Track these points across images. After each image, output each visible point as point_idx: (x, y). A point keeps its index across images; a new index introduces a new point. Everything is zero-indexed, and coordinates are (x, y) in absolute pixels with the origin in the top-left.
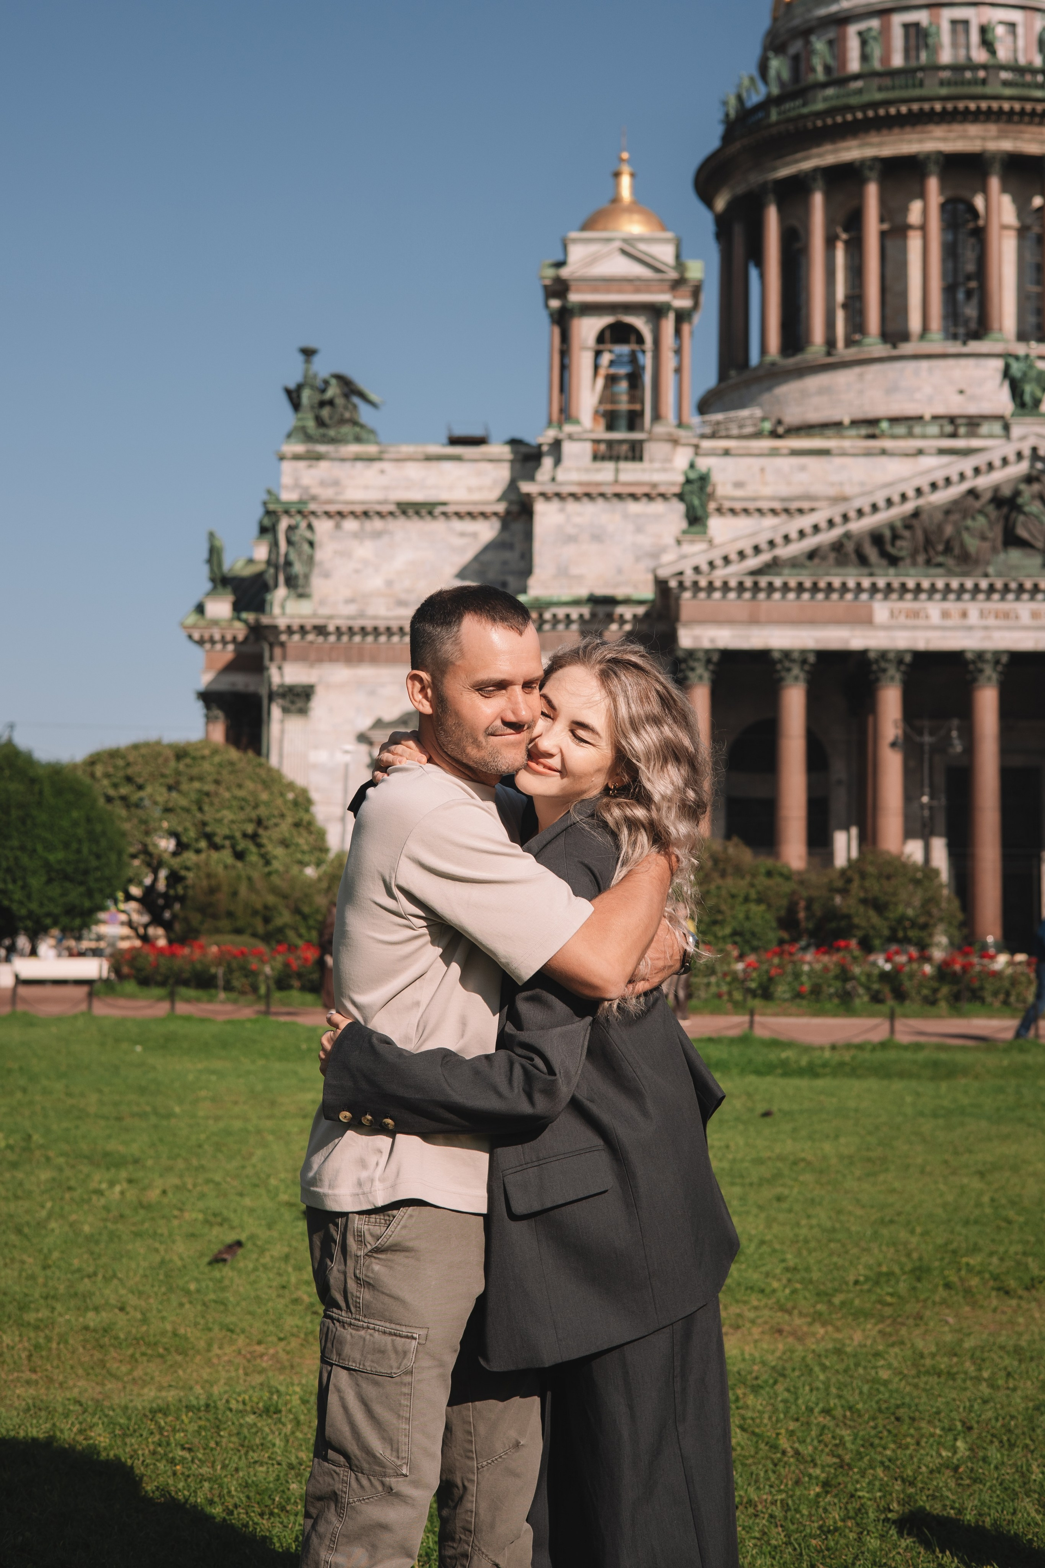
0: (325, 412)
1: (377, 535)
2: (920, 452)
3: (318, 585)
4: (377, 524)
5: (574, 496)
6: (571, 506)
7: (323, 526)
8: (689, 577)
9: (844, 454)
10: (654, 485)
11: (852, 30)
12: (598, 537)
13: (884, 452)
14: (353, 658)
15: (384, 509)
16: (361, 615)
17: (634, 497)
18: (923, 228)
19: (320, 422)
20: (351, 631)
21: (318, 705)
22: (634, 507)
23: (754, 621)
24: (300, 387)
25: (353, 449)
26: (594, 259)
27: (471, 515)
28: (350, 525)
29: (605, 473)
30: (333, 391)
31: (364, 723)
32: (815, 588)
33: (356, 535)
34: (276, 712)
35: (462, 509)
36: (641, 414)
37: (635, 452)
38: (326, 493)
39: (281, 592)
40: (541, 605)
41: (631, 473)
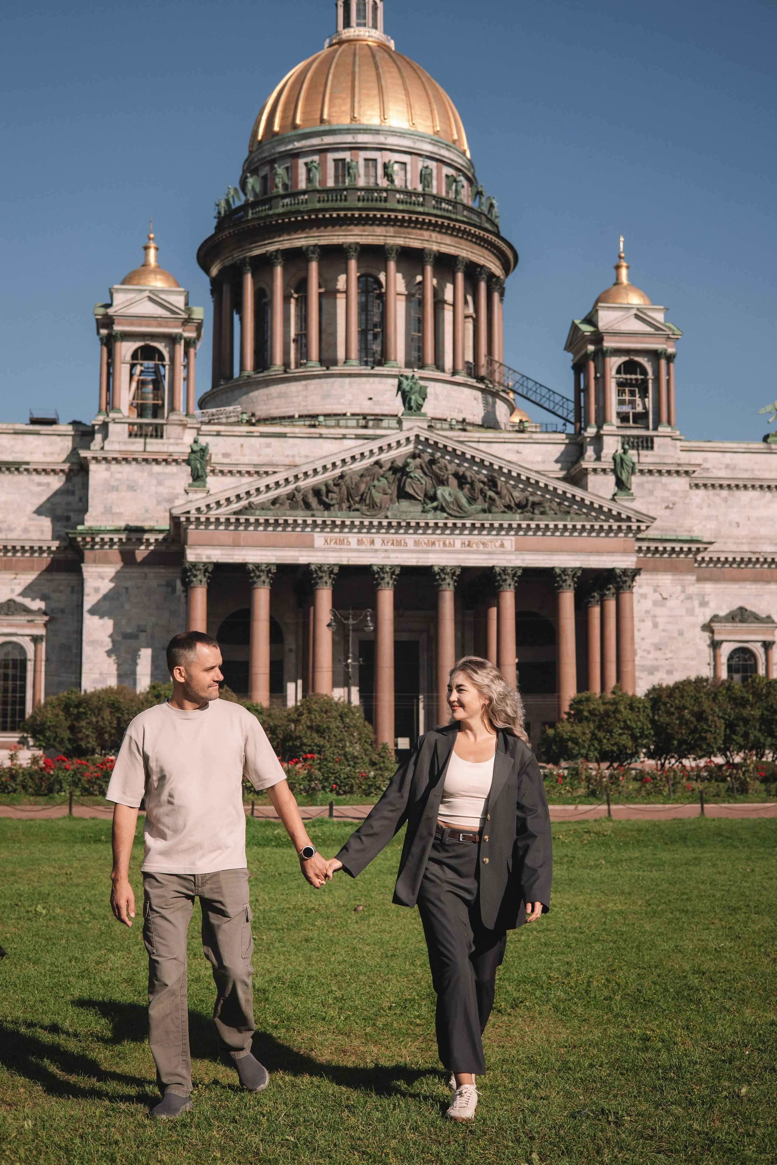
2: (344, 437)
5: (116, 460)
6: (114, 467)
8: (193, 515)
9: (295, 436)
10: (170, 454)
12: (132, 488)
13: (321, 437)
17: (156, 461)
18: (346, 292)
22: (156, 468)
23: (236, 545)
26: (130, 303)
27: (45, 471)
29: (137, 445)
32: (276, 524)
35: (39, 467)
36: (162, 407)
37: (158, 433)
40: (93, 532)
41: (154, 446)
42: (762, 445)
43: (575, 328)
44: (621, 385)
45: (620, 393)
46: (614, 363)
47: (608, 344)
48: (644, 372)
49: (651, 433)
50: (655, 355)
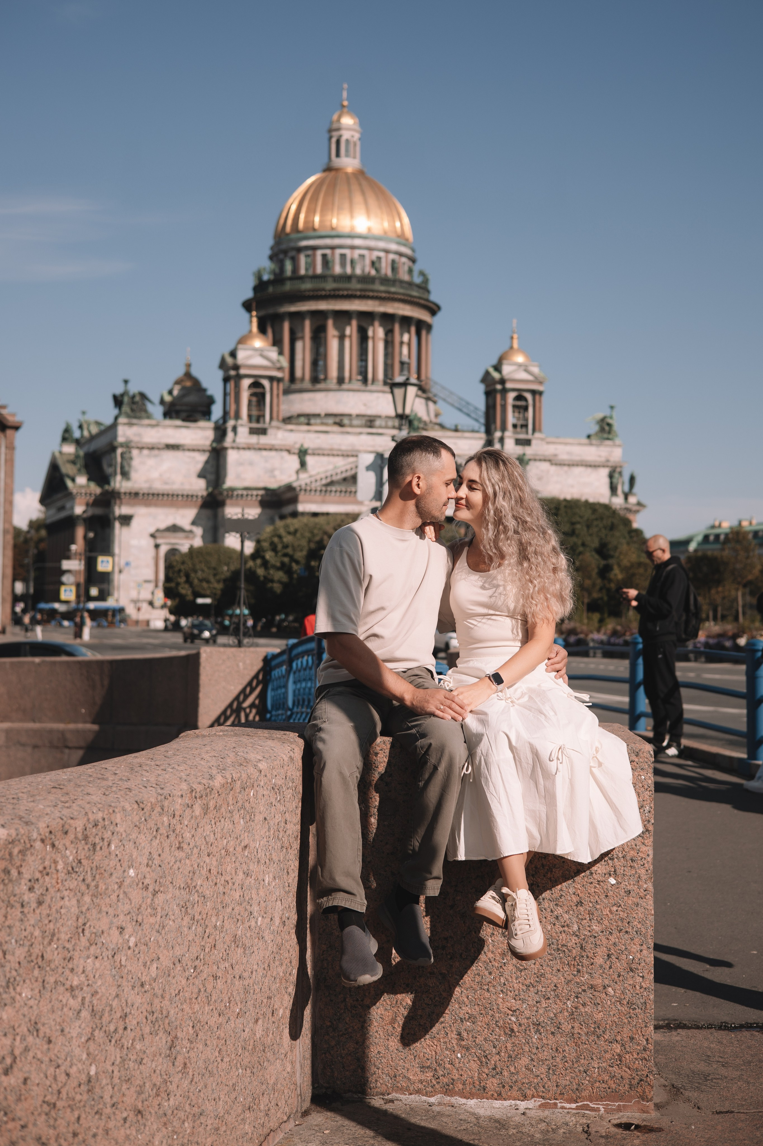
0: (134, 407)
1: (156, 456)
2: (361, 433)
3: (133, 475)
4: (156, 452)
5: (244, 449)
6: (242, 452)
7: (135, 452)
8: (303, 487)
9: (333, 432)
10: (273, 445)
11: (319, 253)
12: (251, 464)
13: (348, 433)
14: (148, 505)
15: (160, 446)
16: (150, 488)
17: (265, 449)
18: (350, 336)
19: (132, 410)
20: (148, 494)
21: (134, 523)
22: (264, 453)
24: (122, 395)
25: (146, 422)
26: (250, 357)
27: (194, 450)
28: (146, 452)
29: (254, 439)
30: (137, 399)
31: (152, 530)
32: (346, 492)
33: (149, 456)
34: (117, 525)
35: (190, 448)
36: (264, 416)
37: (263, 432)
38: (135, 439)
39: (119, 477)
40: (232, 490)
41: (263, 440)
42: (586, 441)
43: (487, 373)
44: (515, 407)
45: (514, 412)
46: (511, 396)
47: (509, 385)
48: (526, 400)
49: (529, 436)
50: (534, 392)
